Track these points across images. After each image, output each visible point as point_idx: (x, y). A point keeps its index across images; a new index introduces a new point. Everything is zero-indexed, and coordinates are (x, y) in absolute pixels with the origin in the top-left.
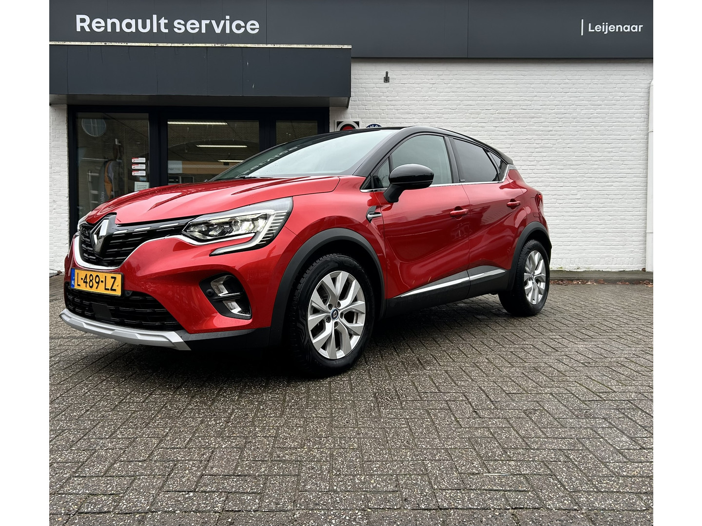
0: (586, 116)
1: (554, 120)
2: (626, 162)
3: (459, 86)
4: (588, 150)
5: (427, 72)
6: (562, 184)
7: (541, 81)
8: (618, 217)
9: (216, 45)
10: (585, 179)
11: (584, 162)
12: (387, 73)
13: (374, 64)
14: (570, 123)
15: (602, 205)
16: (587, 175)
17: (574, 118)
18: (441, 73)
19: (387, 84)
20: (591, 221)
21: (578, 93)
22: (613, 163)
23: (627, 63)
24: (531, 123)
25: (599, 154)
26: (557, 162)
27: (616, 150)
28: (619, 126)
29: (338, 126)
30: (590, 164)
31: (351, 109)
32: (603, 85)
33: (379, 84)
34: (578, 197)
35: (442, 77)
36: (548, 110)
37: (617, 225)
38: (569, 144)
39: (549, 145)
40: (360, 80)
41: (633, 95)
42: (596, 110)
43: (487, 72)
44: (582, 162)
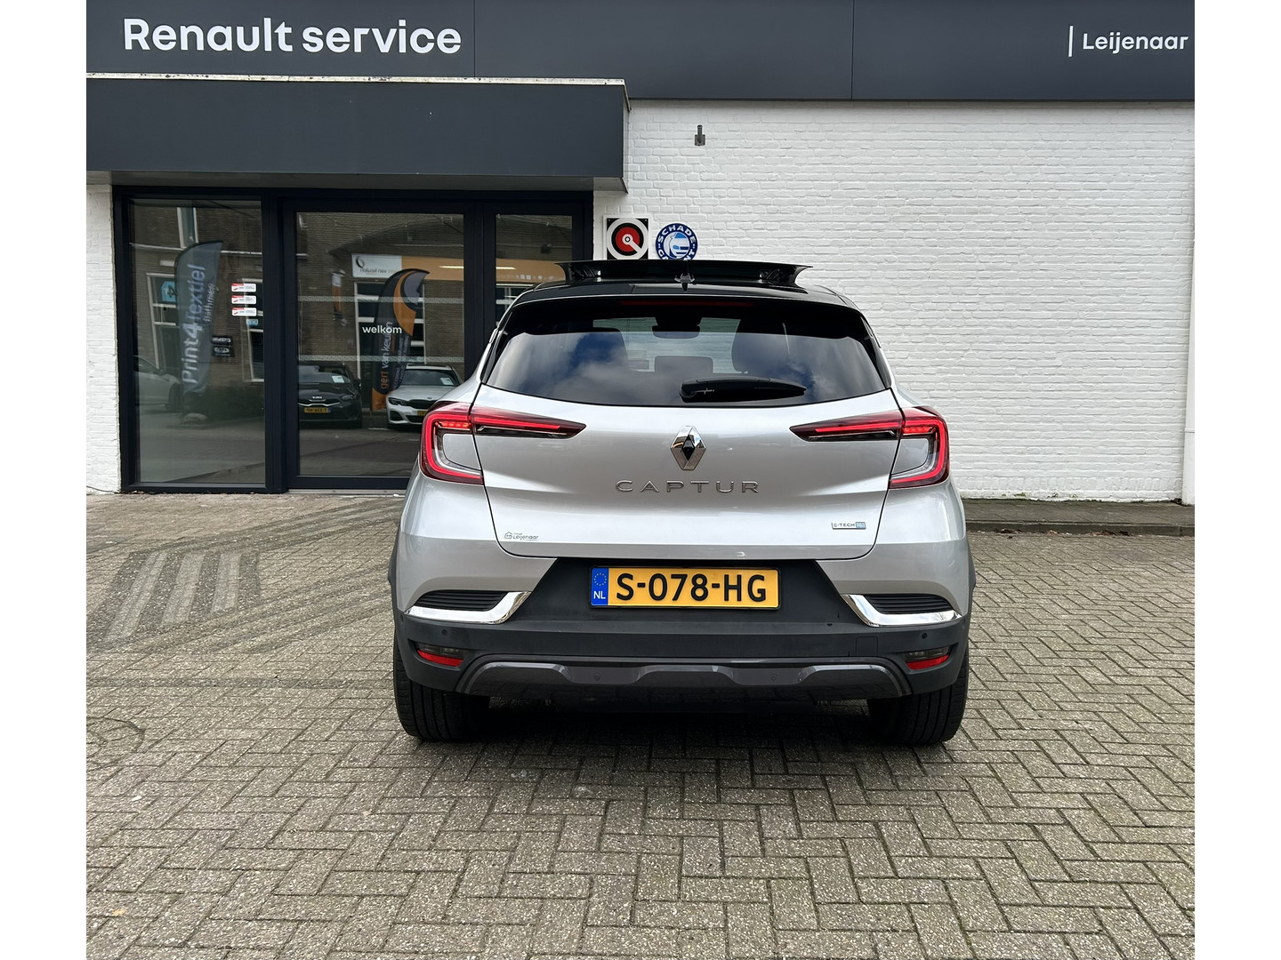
0: (1075, 210)
1: (1015, 217)
2: (1149, 298)
3: (836, 151)
4: (1078, 275)
5: (776, 125)
6: (1027, 338)
7: (990, 142)
8: (1132, 401)
9: (372, 80)
10: (1072, 328)
11: (1071, 297)
12: (700, 127)
13: (678, 110)
14: (1046, 222)
15: (1102, 379)
16: (1075, 321)
17: (1054, 214)
18: (802, 127)
19: (701, 149)
20: (1081, 408)
21: (1062, 167)
22: (1124, 299)
23: (1156, 109)
24: (971, 223)
25: (1098, 282)
26: (1018, 296)
27: (1131, 275)
28: (1139, 230)
29: (608, 225)
30: (1083, 301)
31: (634, 196)
32: (1111, 152)
33: (686, 149)
34: (1058, 362)
35: (805, 135)
36: (1005, 199)
37: (1129, 416)
38: (1043, 262)
39: (1005, 263)
40: (648, 140)
42: (1095, 198)
43: (889, 126)
44: (1068, 297)
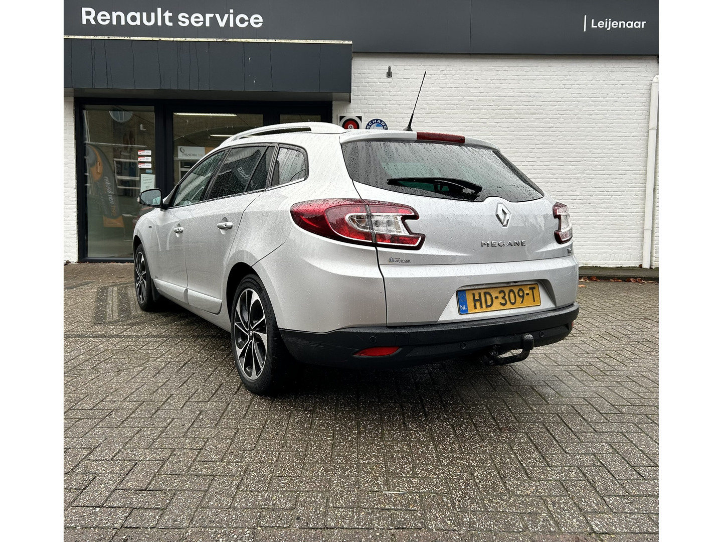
0: (587, 113)
1: (555, 116)
2: (626, 159)
3: (461, 81)
4: (588, 147)
5: (430, 67)
6: (562, 180)
7: (543, 77)
8: (617, 214)
9: (218, 40)
10: (585, 175)
11: (584, 159)
12: (389, 68)
13: (377, 59)
14: (572, 119)
15: (601, 202)
16: (587, 171)
17: (576, 115)
18: (443, 68)
19: (390, 79)
20: (590, 217)
21: (580, 90)
22: (614, 160)
23: (629, 60)
24: (532, 119)
25: (599, 151)
26: (557, 158)
27: (616, 147)
28: (620, 123)
29: (340, 120)
30: (591, 161)
31: (354, 104)
32: (605, 82)
33: (382, 79)
34: (577, 193)
35: (445, 72)
36: (550, 107)
37: (615, 222)
38: (570, 140)
39: (550, 141)
40: (362, 75)
41: (635, 92)
42: (597, 106)
43: (489, 68)
44: (583, 159)
